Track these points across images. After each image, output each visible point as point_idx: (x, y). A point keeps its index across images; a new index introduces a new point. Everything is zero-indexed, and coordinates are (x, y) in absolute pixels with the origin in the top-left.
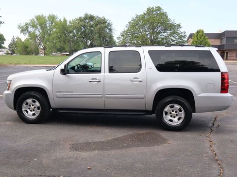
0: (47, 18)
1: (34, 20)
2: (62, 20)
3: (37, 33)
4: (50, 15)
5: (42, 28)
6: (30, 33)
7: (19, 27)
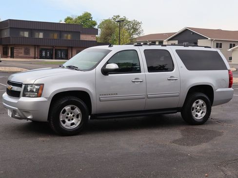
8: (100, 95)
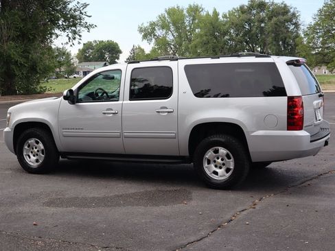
0: (185, 12)
1: (164, 17)
2: (211, 13)
3: (170, 37)
4: (190, 6)
5: (177, 29)
6: (157, 38)
7: (141, 30)
8: (63, 129)
